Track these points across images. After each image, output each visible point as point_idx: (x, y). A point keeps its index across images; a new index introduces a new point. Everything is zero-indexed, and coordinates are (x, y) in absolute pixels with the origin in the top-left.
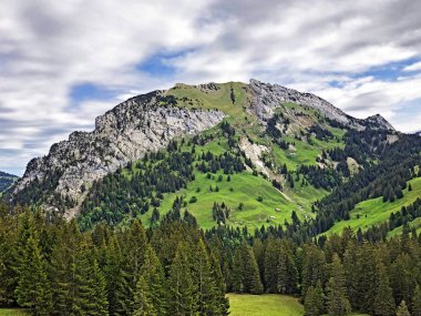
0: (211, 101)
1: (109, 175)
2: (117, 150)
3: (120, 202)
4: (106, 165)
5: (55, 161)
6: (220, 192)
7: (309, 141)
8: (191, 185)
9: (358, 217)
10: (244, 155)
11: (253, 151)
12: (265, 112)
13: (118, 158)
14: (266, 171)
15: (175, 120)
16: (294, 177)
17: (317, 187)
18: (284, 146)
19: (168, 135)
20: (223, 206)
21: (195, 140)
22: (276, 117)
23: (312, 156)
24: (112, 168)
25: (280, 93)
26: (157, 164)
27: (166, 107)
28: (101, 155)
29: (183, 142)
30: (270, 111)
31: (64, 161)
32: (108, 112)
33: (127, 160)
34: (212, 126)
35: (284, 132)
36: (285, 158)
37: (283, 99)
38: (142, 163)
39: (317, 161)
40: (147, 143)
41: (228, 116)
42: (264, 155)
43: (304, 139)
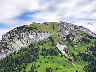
0: (45, 29)
1: (7, 57)
2: (10, 47)
3: (11, 67)
4: (6, 53)
6: (49, 63)
7: (82, 44)
10: (58, 49)
11: (61, 48)
12: (65, 33)
13: (10, 50)
14: (66, 55)
15: (32, 36)
16: (77, 57)
17: (85, 61)
18: (73, 46)
19: (29, 41)
20: (50, 68)
21: (39, 43)
22: (70, 35)
23: (83, 49)
24: (8, 54)
25: (71, 26)
26: (25, 52)
27: (29, 31)
28: (4, 49)
29: (35, 44)
30: (67, 33)
32: (7, 33)
33: (14, 51)
34: (46, 38)
35: (73, 40)
36: (73, 50)
37: (72, 28)
38: (19, 52)
39: (85, 51)
40: (21, 45)
41: (52, 34)
42: (65, 49)
43: (80, 43)
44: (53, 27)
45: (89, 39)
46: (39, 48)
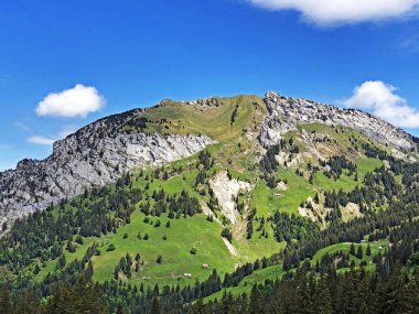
2: (54, 185)
4: (37, 201)
6: (149, 240)
8: (122, 230)
10: (211, 193)
12: (268, 137)
13: (52, 194)
14: (232, 216)
18: (272, 184)
19: (124, 166)
20: (137, 258)
21: (156, 173)
22: (283, 143)
24: (42, 207)
28: (33, 190)
30: (276, 135)
32: (69, 136)
33: (62, 196)
34: (189, 155)
35: (285, 164)
36: (265, 199)
37: (305, 118)
38: (78, 201)
39: (302, 206)
40: (93, 177)
41: (216, 142)
42: (241, 195)
43: (307, 175)
44: (234, 114)
45: (365, 157)
46: (147, 188)
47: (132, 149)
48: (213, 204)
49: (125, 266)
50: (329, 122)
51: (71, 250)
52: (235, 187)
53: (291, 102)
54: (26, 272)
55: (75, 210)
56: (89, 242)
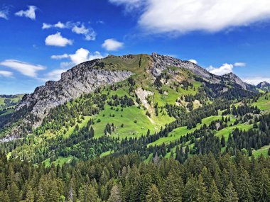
1: (59, 106)
2: (66, 92)
4: (59, 100)
5: (36, 96)
6: (115, 117)
7: (177, 90)
8: (101, 112)
9: (171, 136)
10: (137, 96)
11: (142, 94)
12: (156, 72)
13: (66, 97)
15: (102, 76)
17: (170, 116)
18: (161, 92)
19: (97, 84)
20: (113, 125)
21: (111, 88)
22: (162, 75)
23: (174, 98)
24: (62, 102)
25: (169, 61)
26: (86, 100)
27: (97, 69)
28: (57, 95)
29: (104, 88)
30: (159, 71)
31: (41, 96)
32: (69, 71)
33: (71, 97)
34: (124, 79)
35: (165, 84)
36: (159, 98)
37: (169, 64)
39: (176, 101)
40: (83, 89)
41: (134, 74)
42: (149, 97)
43: (175, 88)
44: (140, 62)
46: (108, 94)
47: (99, 76)
48: (138, 101)
49: (108, 129)
50: (179, 66)
51: (79, 122)
52: (146, 93)
53: (163, 57)
54: (59, 133)
55: (78, 104)
56: (87, 118)
